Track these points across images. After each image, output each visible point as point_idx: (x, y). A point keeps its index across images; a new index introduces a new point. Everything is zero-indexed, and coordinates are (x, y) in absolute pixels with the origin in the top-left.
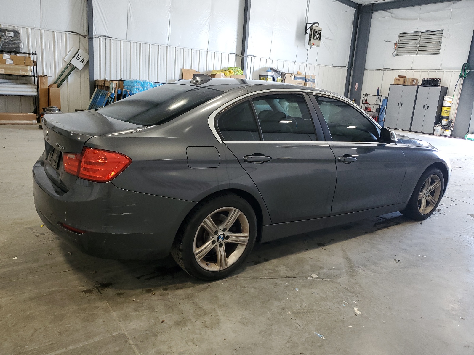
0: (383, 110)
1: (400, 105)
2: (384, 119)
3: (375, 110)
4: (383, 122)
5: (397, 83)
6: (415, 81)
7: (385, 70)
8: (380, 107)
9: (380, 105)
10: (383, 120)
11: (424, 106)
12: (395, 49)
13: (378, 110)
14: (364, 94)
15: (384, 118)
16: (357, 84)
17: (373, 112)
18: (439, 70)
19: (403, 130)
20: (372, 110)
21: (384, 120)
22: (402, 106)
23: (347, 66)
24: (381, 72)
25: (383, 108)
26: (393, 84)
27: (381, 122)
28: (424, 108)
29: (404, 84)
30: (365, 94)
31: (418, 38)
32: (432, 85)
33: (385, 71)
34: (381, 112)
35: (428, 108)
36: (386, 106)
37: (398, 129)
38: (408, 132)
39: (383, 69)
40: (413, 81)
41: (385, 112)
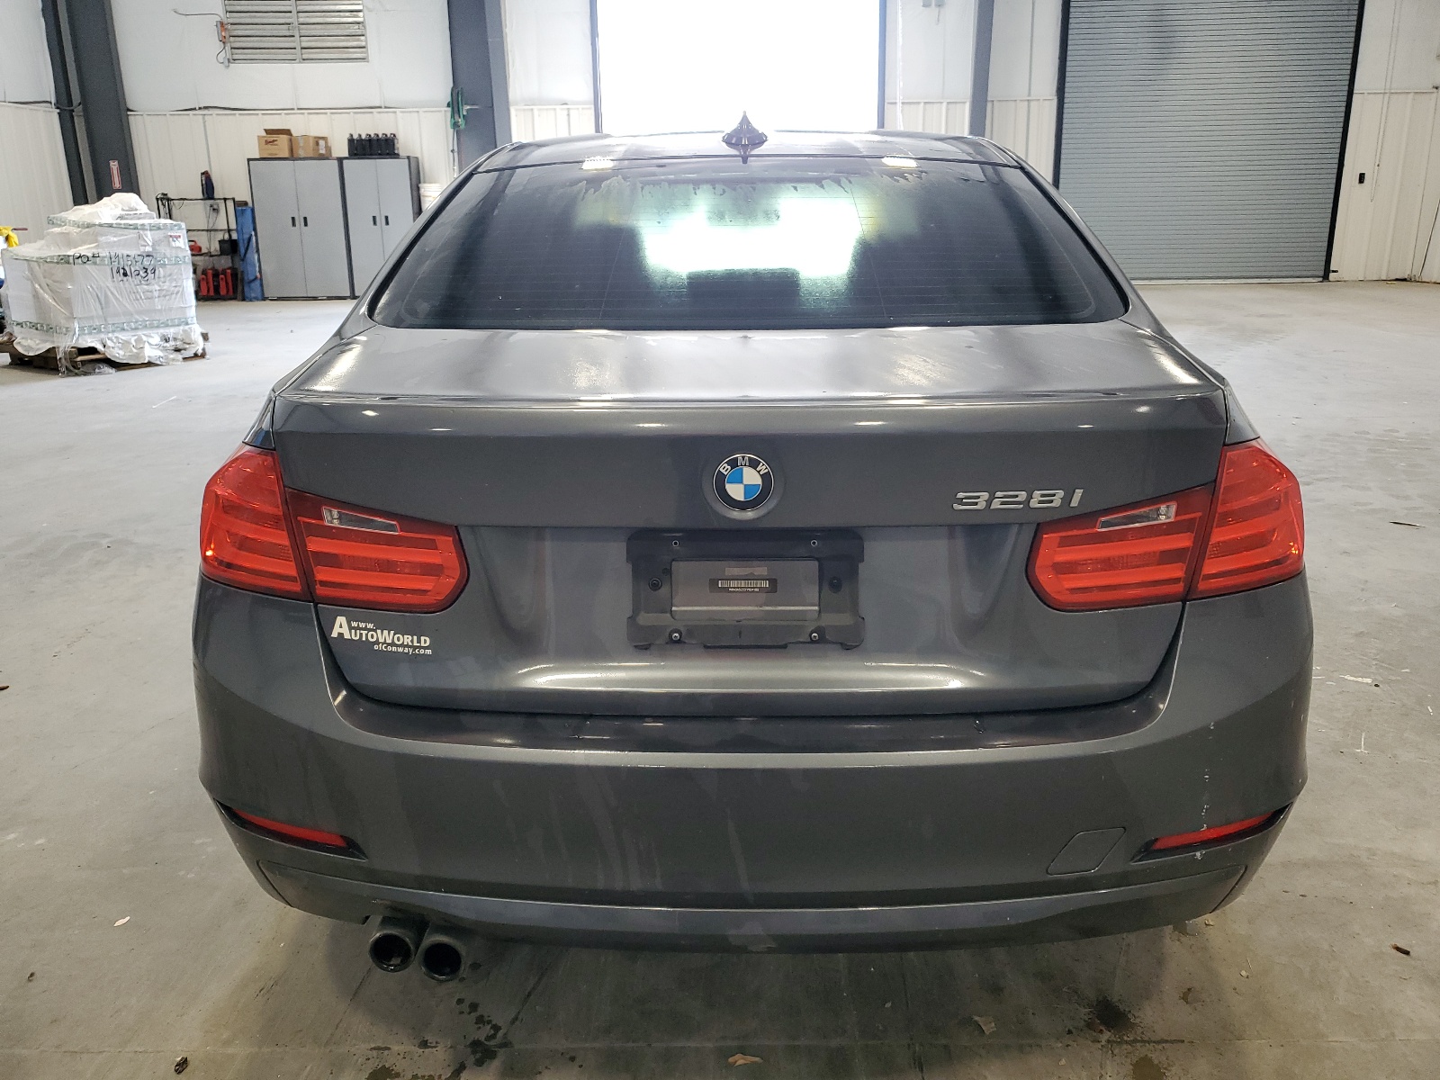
0: (248, 245)
1: (300, 222)
2: (260, 272)
3: (215, 247)
4: (258, 282)
5: (270, 154)
6: (322, 143)
7: (206, 112)
8: (235, 236)
9: (229, 231)
10: (256, 278)
11: (374, 218)
12: (223, 41)
13: (226, 246)
14: (157, 199)
15: (257, 269)
16: (114, 165)
17: (209, 254)
18: (380, 107)
19: (329, 298)
20: (204, 250)
21: (258, 274)
22: (306, 225)
23: (53, 101)
24: (195, 119)
25: (246, 236)
26: (258, 157)
27: (252, 285)
28: (375, 223)
29: (293, 157)
30: (162, 199)
31: (288, 9)
32: (380, 154)
33: (206, 117)
34: (243, 251)
35: (387, 223)
36: (255, 229)
37: (315, 299)
38: (349, 300)
39: (200, 108)
40: (317, 144)
41: (258, 251)
